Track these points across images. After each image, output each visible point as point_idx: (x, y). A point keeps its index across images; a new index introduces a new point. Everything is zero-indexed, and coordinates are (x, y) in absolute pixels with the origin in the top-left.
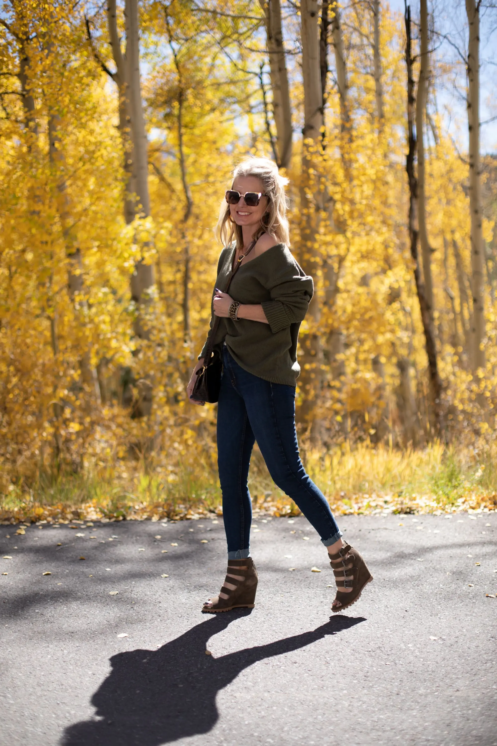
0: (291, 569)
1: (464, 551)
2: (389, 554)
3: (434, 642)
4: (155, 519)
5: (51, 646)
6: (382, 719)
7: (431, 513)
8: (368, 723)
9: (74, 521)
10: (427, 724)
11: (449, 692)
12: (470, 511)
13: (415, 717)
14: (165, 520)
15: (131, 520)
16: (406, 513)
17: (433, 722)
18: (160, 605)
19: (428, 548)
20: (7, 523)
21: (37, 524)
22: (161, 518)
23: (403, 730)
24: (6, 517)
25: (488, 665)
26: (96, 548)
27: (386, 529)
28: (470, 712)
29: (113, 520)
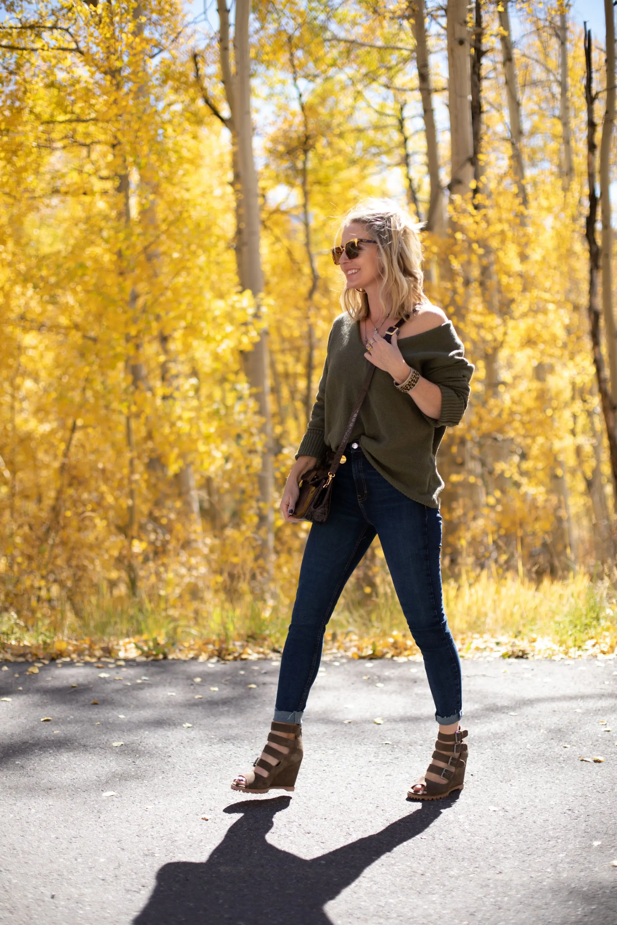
0: (346, 722)
1: (573, 704)
2: (477, 706)
3: (493, 814)
4: (203, 658)
5: (19, 804)
6: (391, 903)
7: (550, 659)
8: (372, 908)
9: (103, 659)
10: (444, 912)
11: (489, 874)
12: (601, 656)
13: (434, 902)
14: (215, 660)
15: (173, 659)
16: (518, 657)
17: (454, 910)
18: (169, 760)
19: (528, 700)
20: (21, 659)
21: (58, 661)
22: (210, 657)
23: (413, 918)
24: (22, 652)
25: (551, 843)
26: (117, 691)
27: (484, 676)
28: (506, 899)
29: (151, 658)
